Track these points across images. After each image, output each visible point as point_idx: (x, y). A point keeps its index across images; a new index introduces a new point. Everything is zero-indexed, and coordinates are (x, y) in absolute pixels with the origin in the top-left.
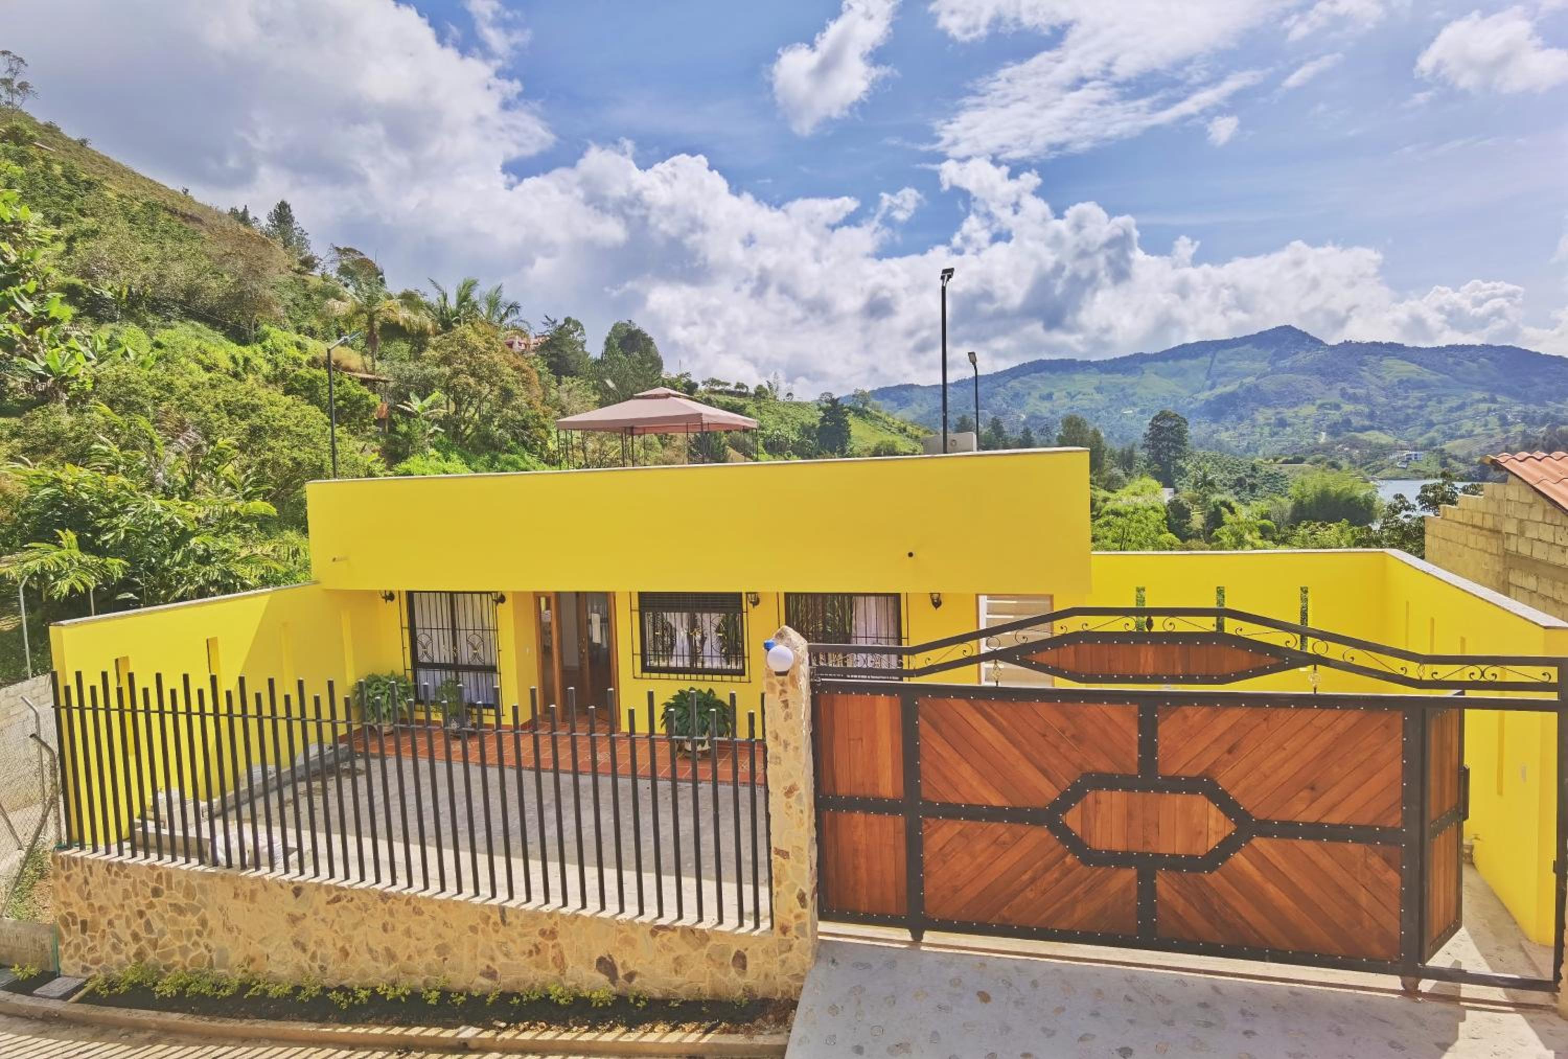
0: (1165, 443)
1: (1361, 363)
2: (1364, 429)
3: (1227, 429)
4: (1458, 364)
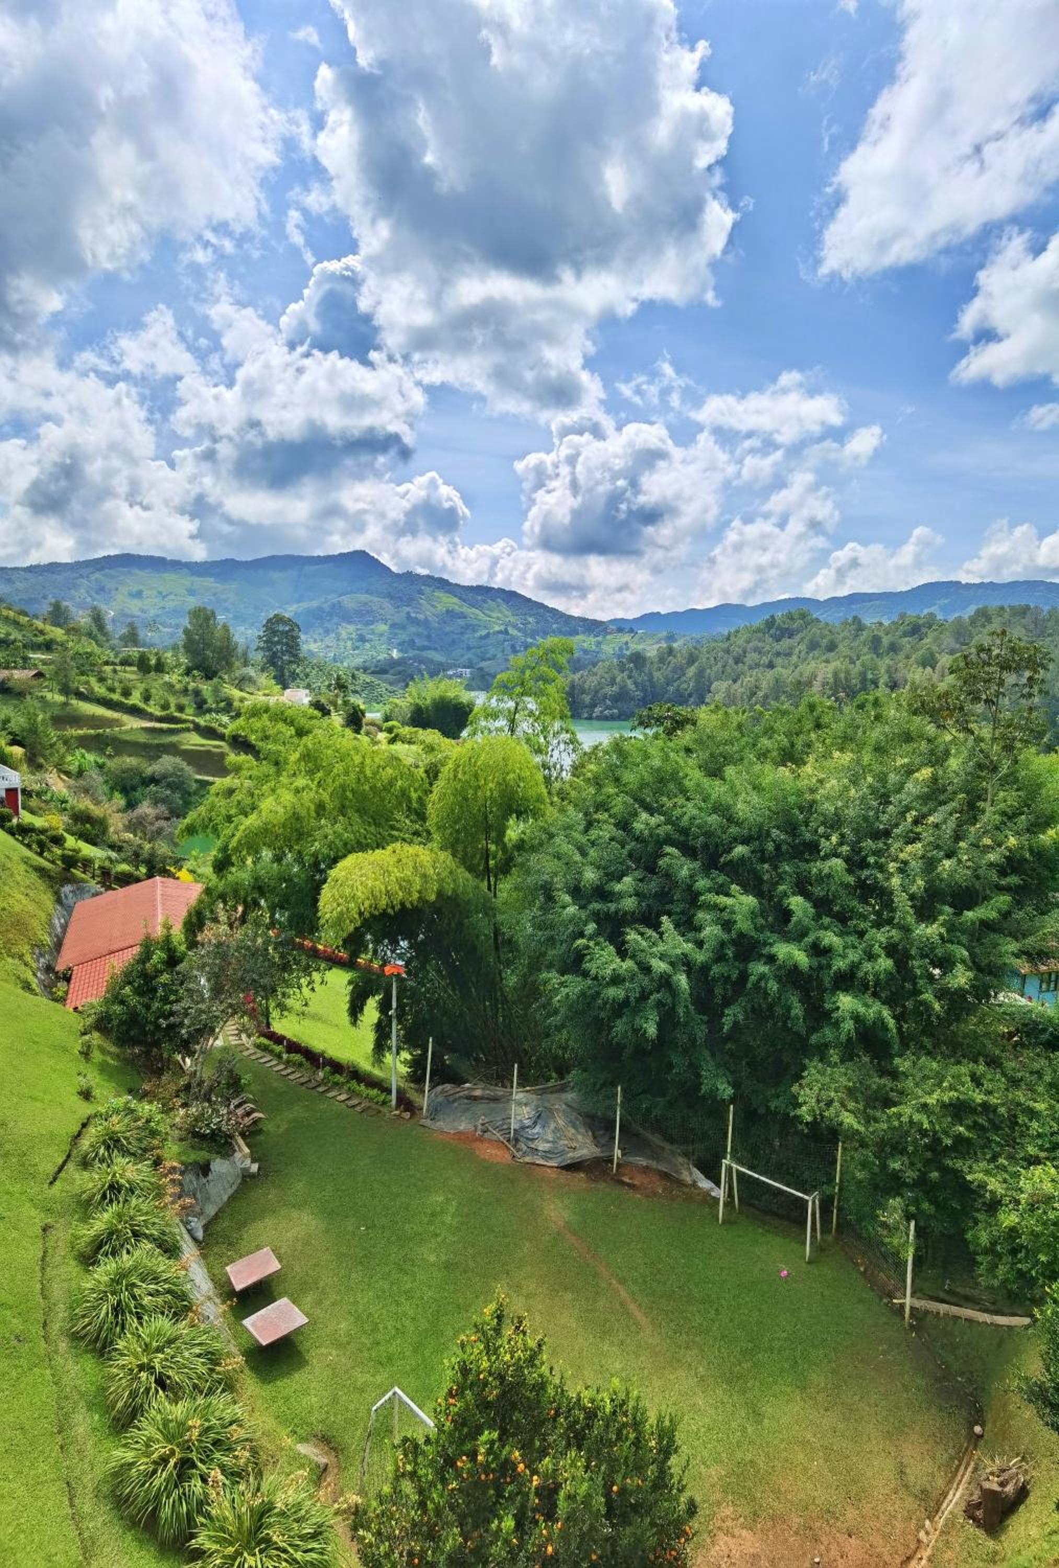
0: (279, 647)
1: (420, 592)
2: (424, 648)
3: (315, 641)
4: (485, 601)
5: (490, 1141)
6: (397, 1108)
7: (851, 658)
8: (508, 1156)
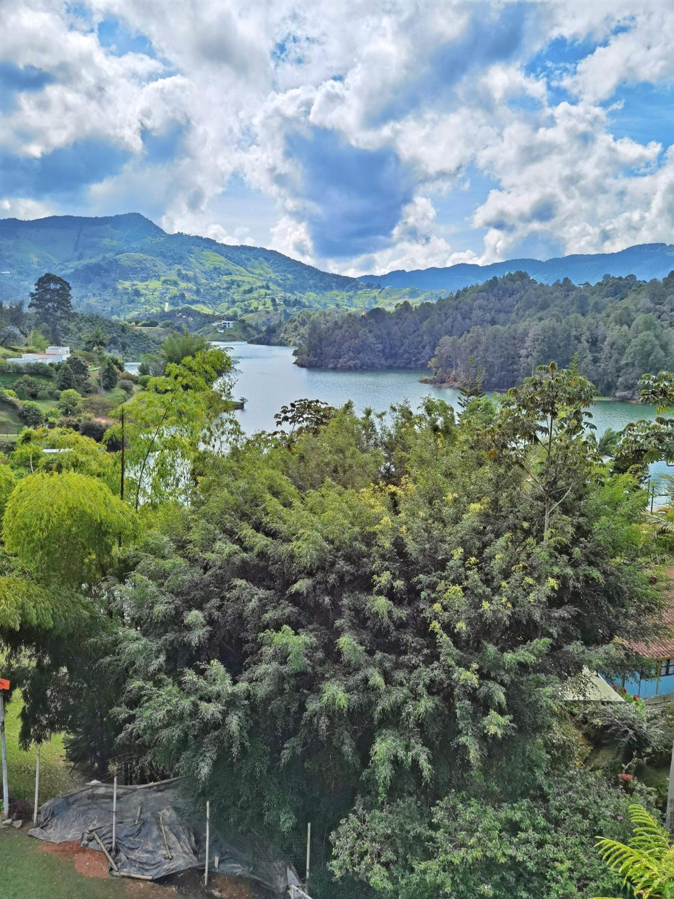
2: (194, 302)
5: (93, 851)
6: (9, 816)
7: (558, 317)
8: (106, 870)
